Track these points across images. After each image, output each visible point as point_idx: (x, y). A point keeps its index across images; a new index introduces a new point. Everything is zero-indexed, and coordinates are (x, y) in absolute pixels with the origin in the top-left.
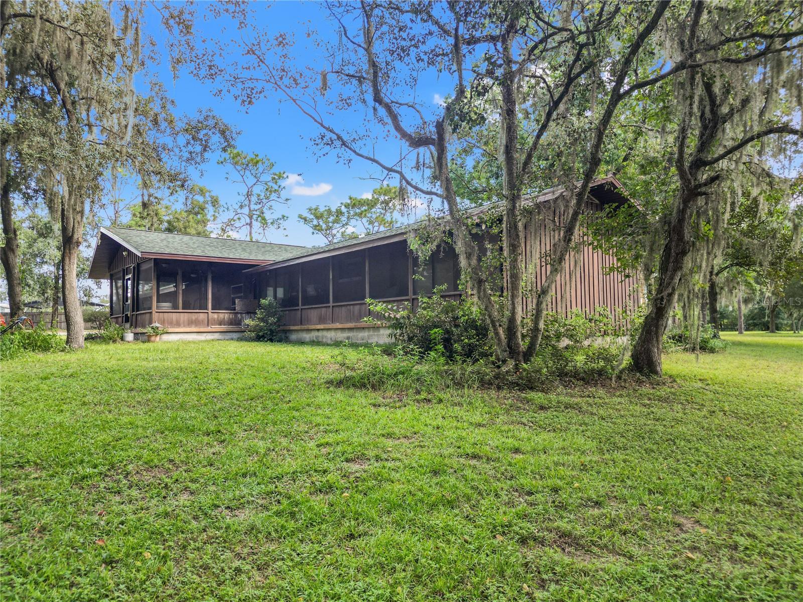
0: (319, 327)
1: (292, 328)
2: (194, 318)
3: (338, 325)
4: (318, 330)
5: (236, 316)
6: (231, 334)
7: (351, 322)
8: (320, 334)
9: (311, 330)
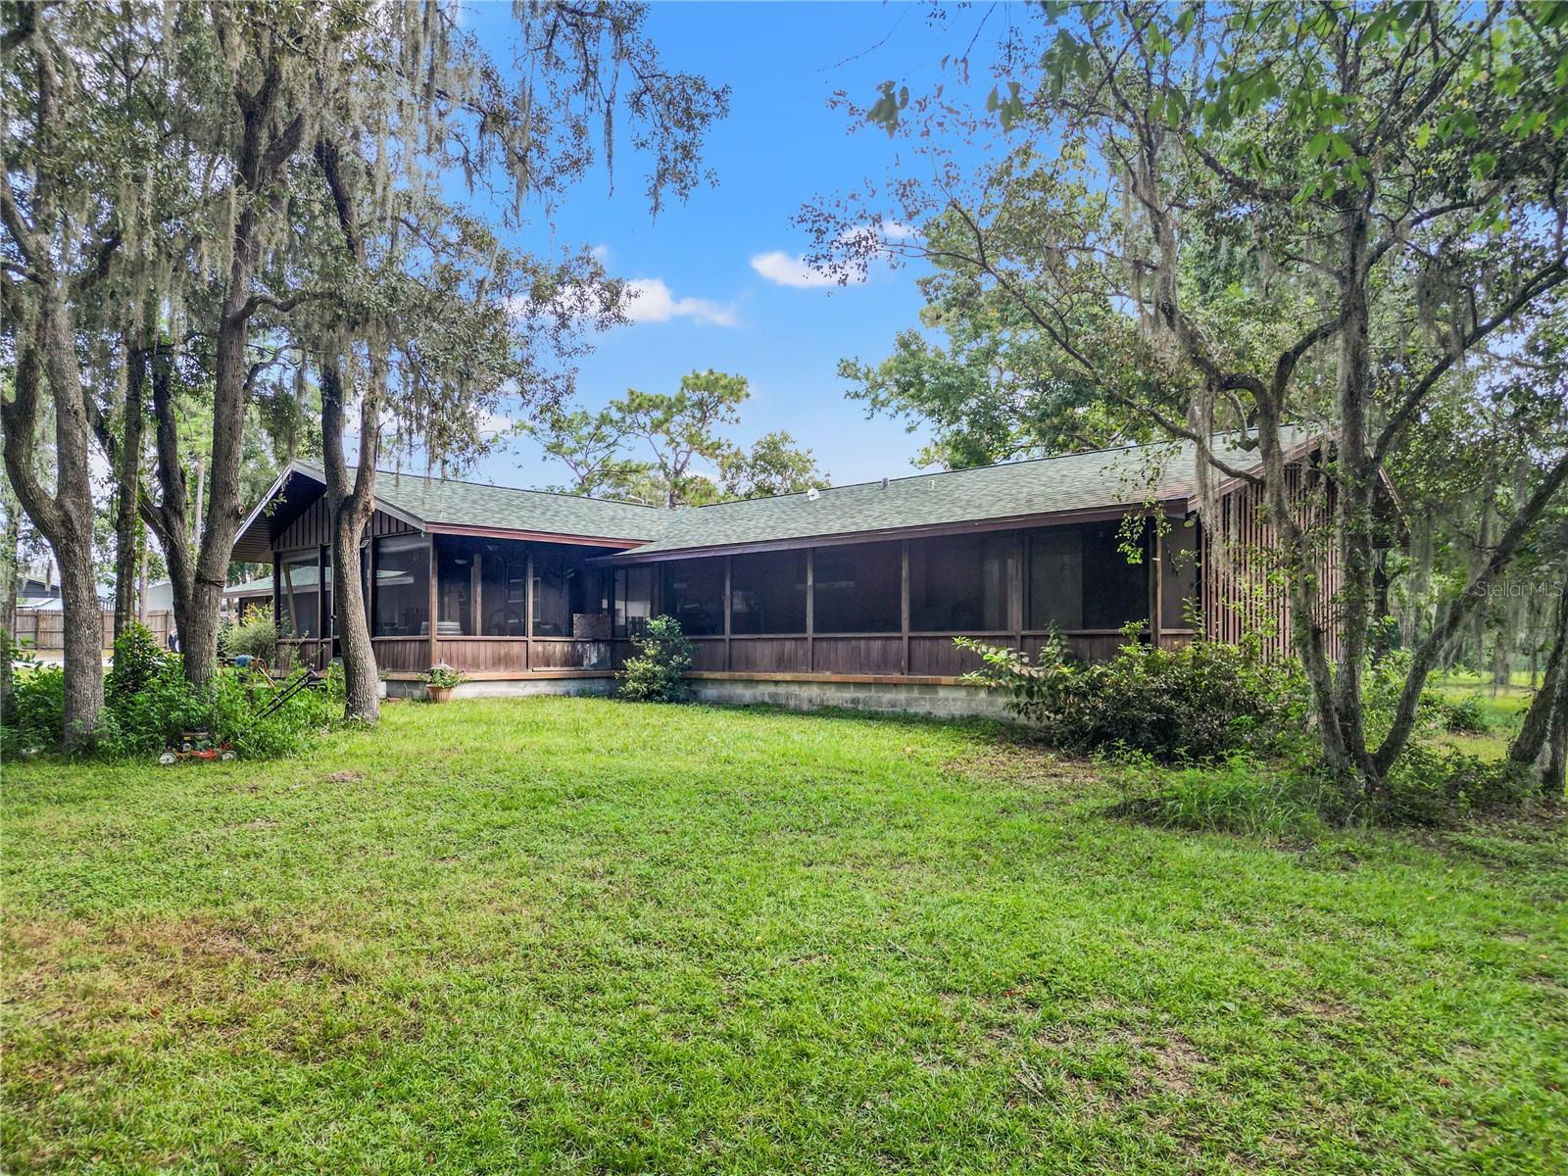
0: (779, 676)
1: (706, 675)
2: (503, 652)
3: (828, 675)
4: (777, 683)
5: (574, 648)
6: (565, 683)
7: (861, 670)
8: (782, 690)
9: (758, 682)
